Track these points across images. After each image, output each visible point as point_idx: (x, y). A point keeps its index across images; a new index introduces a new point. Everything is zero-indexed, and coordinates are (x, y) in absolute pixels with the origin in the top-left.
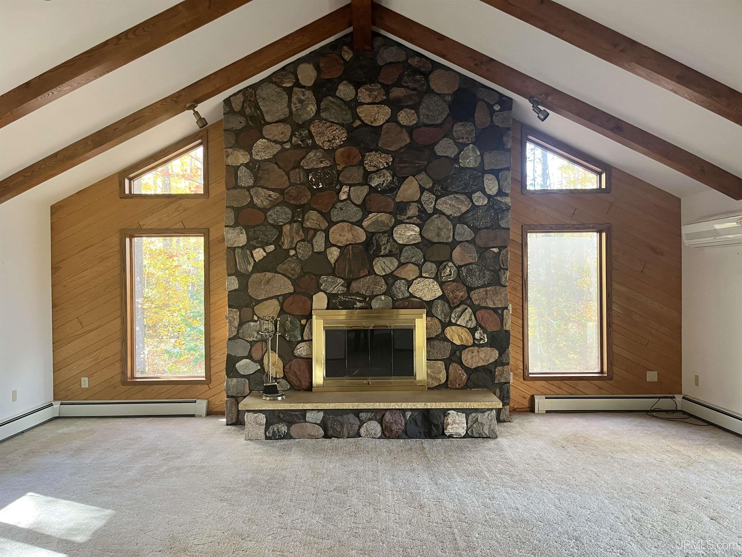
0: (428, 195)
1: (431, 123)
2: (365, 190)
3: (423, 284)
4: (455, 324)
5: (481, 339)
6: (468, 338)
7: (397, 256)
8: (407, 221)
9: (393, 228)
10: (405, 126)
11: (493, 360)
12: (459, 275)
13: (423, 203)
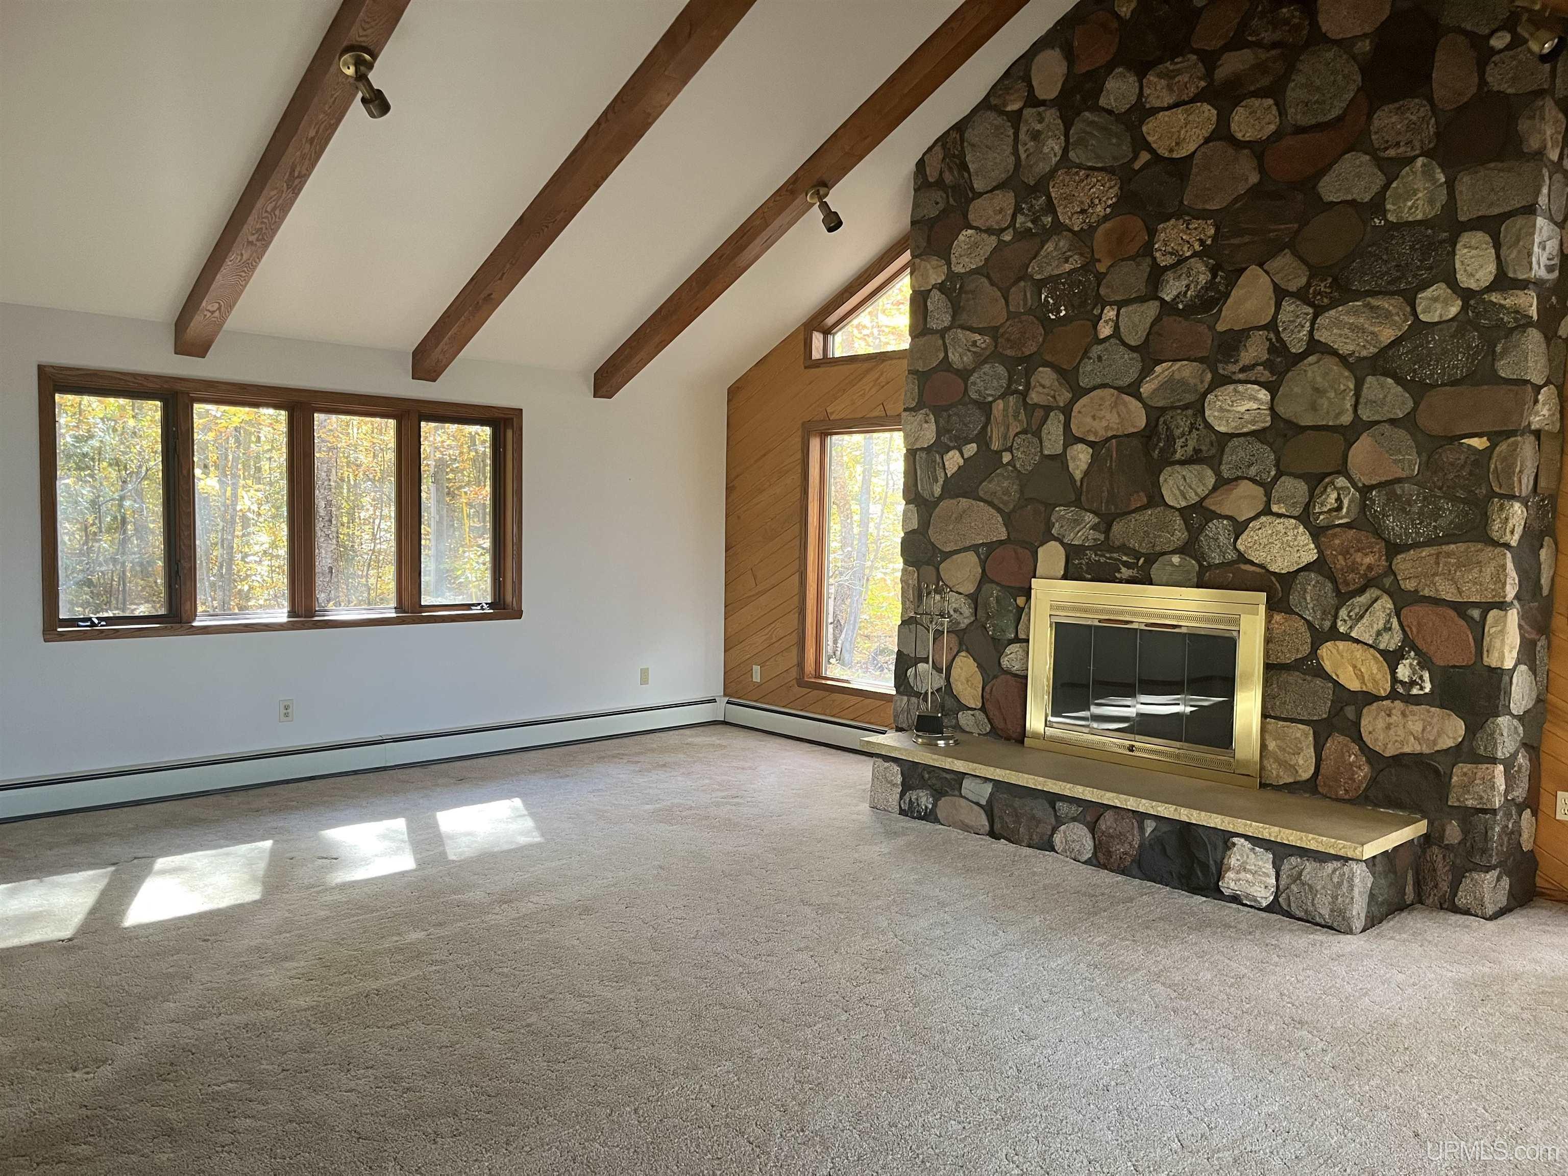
0: (1292, 308)
1: (1313, 122)
2: (1151, 309)
3: (1270, 532)
4: (1347, 637)
5: (1413, 683)
6: (1379, 676)
7: (1214, 463)
8: (1241, 376)
9: (1204, 395)
10: (1249, 142)
11: (1450, 743)
12: (1363, 508)
13: (1281, 329)
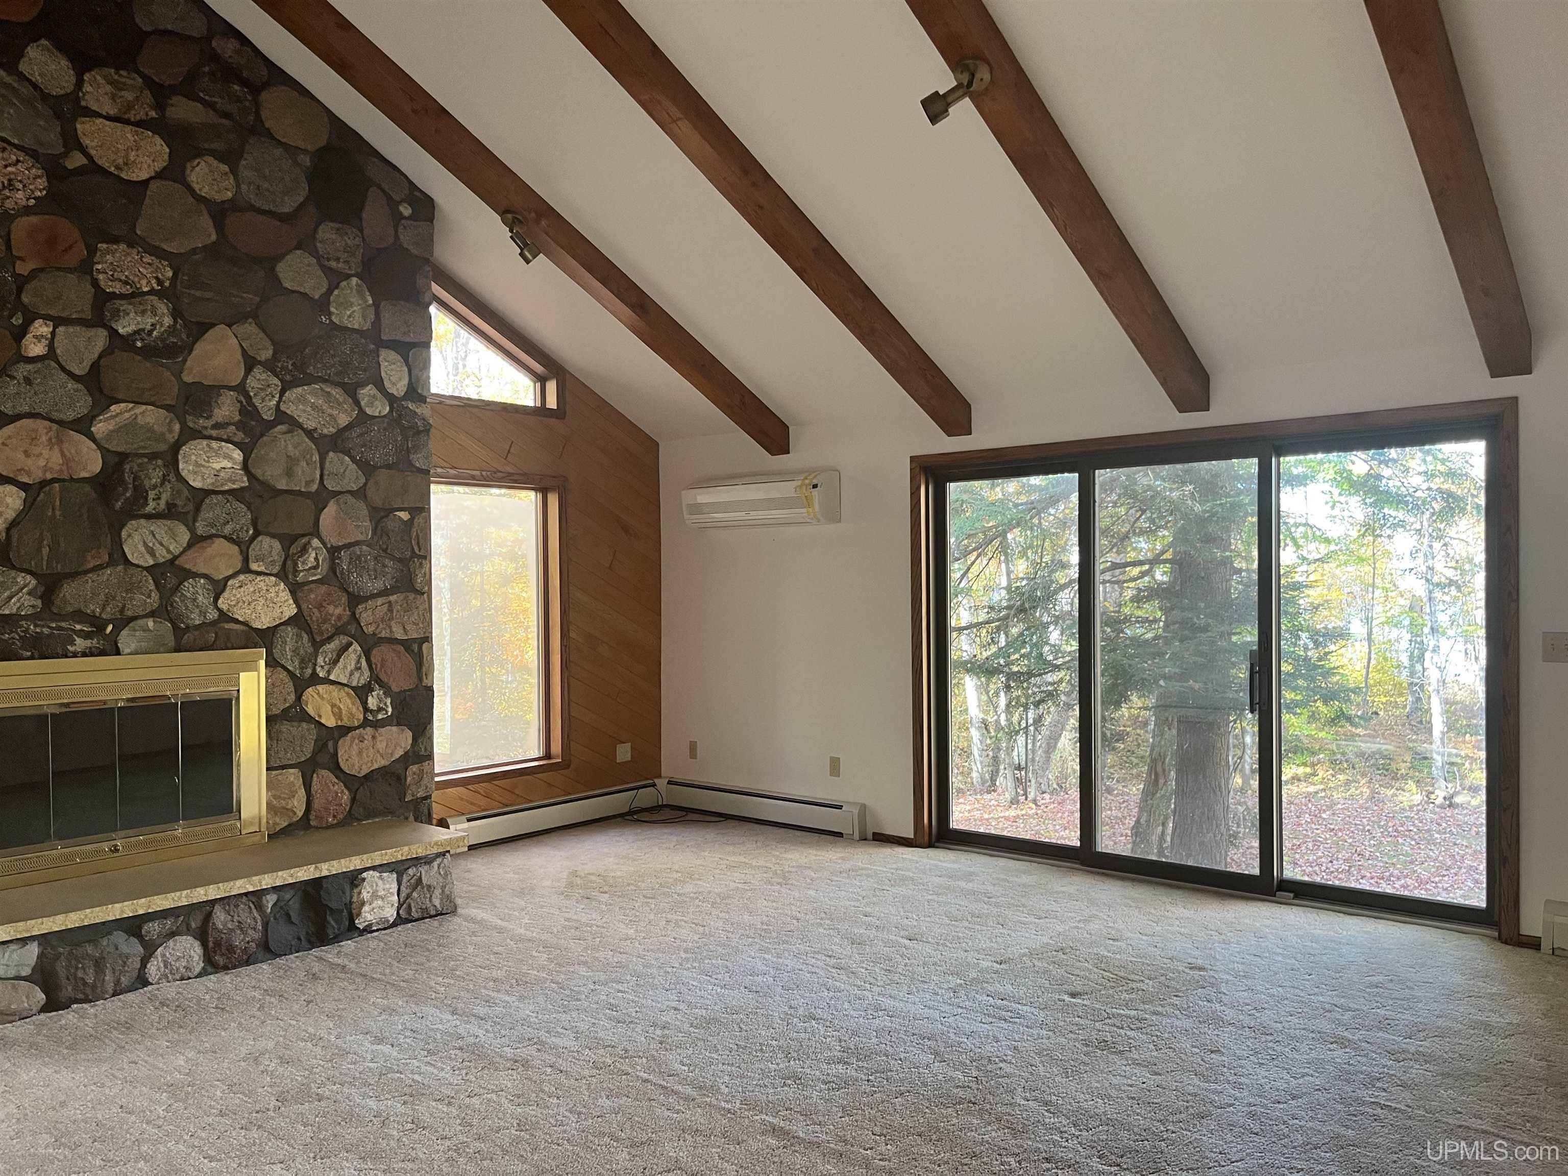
0: (264, 376)
1: (266, 207)
2: (100, 339)
3: (252, 589)
4: (327, 681)
5: (380, 710)
6: (354, 710)
7: (189, 519)
8: (214, 433)
9: (176, 448)
10: (204, 197)
11: (401, 753)
12: (333, 568)
13: (252, 394)
